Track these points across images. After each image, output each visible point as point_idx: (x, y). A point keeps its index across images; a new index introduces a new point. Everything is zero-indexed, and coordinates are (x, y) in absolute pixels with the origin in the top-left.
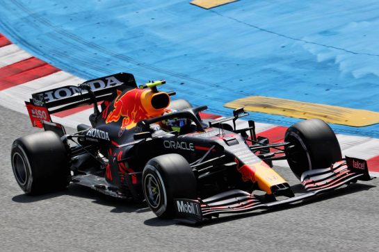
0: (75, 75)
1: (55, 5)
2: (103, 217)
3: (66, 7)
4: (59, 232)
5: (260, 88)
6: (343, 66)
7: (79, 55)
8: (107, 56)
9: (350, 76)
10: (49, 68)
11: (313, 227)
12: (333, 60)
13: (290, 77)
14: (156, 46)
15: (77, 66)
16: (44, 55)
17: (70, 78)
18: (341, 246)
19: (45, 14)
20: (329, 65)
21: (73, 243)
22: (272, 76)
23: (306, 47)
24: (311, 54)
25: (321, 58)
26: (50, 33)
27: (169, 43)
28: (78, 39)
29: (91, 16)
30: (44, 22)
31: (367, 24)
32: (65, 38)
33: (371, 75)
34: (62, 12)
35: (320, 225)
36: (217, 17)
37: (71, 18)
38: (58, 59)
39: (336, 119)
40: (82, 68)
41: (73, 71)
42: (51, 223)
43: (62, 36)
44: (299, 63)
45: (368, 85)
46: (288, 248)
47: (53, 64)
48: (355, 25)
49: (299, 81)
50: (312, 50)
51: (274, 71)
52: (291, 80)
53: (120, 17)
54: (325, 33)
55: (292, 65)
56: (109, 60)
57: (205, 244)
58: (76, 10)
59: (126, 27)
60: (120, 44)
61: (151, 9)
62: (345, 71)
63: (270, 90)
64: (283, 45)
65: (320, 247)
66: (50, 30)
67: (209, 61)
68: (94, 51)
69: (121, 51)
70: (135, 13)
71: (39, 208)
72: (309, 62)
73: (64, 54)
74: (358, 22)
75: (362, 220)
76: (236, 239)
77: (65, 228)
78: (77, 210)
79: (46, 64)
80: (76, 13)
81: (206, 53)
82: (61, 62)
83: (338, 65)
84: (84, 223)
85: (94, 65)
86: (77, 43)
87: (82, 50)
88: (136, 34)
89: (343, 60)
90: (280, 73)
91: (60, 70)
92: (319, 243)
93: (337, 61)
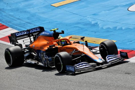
0: (13, 29)
1: (7, 6)
2: (23, 75)
3: (10, 7)
4: (8, 80)
5: (73, 33)
6: (100, 25)
7: (15, 22)
8: (24, 23)
9: (102, 28)
10: (5, 26)
11: (90, 77)
12: (97, 23)
13: (83, 29)
14: (40, 19)
15: (14, 26)
16: (3, 22)
17: (12, 30)
18: (99, 83)
19: (3, 9)
20: (96, 25)
21: (13, 84)
22: (77, 28)
23: (88, 19)
24: (90, 21)
25: (93, 23)
26: (5, 15)
27: (44, 18)
28: (14, 17)
29: (18, 10)
30: (3, 12)
31: (108, 11)
32: (10, 17)
33: (109, 28)
34: (9, 8)
35: (93, 76)
36: (59, 10)
37: (12, 10)
38: (8, 23)
39: (98, 42)
40: (16, 27)
41: (13, 27)
42: (6, 77)
43: (9, 16)
44: (86, 24)
45: (108, 31)
46: (83, 84)
47: (6, 25)
48: (104, 12)
49: (86, 30)
50: (90, 20)
51: (78, 27)
52: (84, 30)
53: (28, 10)
54: (94, 14)
55: (84, 25)
56: (25, 24)
57: (56, 83)
58: (14, 8)
59: (30, 13)
60: (28, 18)
61: (38, 7)
62: (101, 27)
63: (77, 33)
64: (81, 19)
65: (93, 83)
66: (5, 14)
67: (57, 24)
68: (20, 21)
69: (28, 21)
70: (33, 8)
71: (2, 72)
72: (89, 24)
73: (10, 22)
74: (105, 11)
75: (106, 75)
76: (66, 82)
77: (10, 79)
78: (14, 73)
79: (4, 25)
80: (14, 9)
81: (56, 21)
82: (9, 25)
83: (98, 25)
84: (16, 77)
85: (20, 26)
86: (14, 18)
87: (16, 20)
88: (33, 15)
89: (100, 23)
90: (80, 27)
91: (9, 27)
92: (92, 82)
93: (98, 24)
